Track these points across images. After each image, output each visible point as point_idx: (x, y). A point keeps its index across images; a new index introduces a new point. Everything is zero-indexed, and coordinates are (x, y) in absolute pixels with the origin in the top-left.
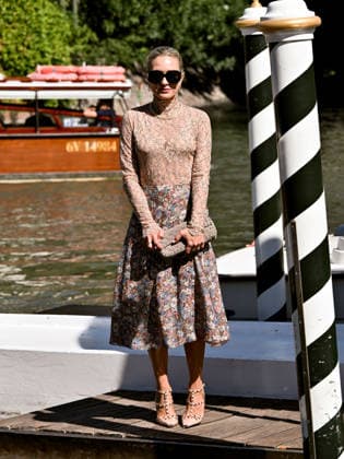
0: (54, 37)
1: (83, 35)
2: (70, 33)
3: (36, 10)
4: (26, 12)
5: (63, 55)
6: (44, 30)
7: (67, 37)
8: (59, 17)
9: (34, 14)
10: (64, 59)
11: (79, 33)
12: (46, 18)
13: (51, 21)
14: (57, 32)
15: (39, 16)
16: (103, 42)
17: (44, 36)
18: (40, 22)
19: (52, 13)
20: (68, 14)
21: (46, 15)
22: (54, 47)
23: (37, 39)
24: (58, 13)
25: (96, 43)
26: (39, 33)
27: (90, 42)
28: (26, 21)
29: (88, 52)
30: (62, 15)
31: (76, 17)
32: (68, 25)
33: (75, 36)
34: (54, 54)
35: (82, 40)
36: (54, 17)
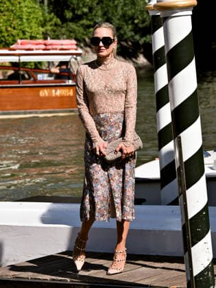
0: (31, 22)
1: (51, 20)
2: (42, 19)
3: (20, 3)
4: (13, 5)
5: (37, 34)
6: (25, 17)
7: (40, 21)
8: (35, 8)
9: (18, 6)
10: (38, 36)
11: (48, 19)
12: (26, 9)
13: (29, 10)
14: (33, 18)
15: (21, 7)
16: (65, 25)
17: (24, 21)
18: (22, 11)
19: (30, 5)
20: (41, 6)
21: (26, 6)
22: (31, 28)
23: (20, 23)
24: (34, 5)
25: (59, 26)
26: (21, 19)
27: (56, 25)
28: (12, 11)
29: (54, 31)
30: (37, 7)
31: (46, 8)
32: (41, 14)
33: (45, 20)
34: (31, 33)
35: (51, 23)
36: (31, 8)
